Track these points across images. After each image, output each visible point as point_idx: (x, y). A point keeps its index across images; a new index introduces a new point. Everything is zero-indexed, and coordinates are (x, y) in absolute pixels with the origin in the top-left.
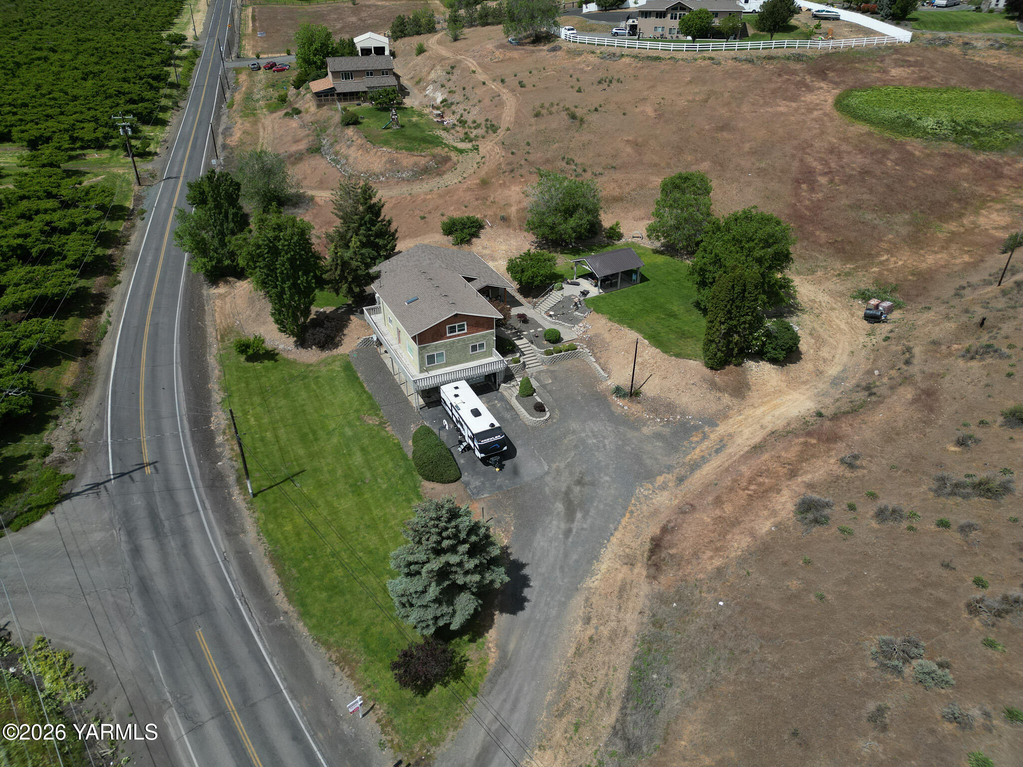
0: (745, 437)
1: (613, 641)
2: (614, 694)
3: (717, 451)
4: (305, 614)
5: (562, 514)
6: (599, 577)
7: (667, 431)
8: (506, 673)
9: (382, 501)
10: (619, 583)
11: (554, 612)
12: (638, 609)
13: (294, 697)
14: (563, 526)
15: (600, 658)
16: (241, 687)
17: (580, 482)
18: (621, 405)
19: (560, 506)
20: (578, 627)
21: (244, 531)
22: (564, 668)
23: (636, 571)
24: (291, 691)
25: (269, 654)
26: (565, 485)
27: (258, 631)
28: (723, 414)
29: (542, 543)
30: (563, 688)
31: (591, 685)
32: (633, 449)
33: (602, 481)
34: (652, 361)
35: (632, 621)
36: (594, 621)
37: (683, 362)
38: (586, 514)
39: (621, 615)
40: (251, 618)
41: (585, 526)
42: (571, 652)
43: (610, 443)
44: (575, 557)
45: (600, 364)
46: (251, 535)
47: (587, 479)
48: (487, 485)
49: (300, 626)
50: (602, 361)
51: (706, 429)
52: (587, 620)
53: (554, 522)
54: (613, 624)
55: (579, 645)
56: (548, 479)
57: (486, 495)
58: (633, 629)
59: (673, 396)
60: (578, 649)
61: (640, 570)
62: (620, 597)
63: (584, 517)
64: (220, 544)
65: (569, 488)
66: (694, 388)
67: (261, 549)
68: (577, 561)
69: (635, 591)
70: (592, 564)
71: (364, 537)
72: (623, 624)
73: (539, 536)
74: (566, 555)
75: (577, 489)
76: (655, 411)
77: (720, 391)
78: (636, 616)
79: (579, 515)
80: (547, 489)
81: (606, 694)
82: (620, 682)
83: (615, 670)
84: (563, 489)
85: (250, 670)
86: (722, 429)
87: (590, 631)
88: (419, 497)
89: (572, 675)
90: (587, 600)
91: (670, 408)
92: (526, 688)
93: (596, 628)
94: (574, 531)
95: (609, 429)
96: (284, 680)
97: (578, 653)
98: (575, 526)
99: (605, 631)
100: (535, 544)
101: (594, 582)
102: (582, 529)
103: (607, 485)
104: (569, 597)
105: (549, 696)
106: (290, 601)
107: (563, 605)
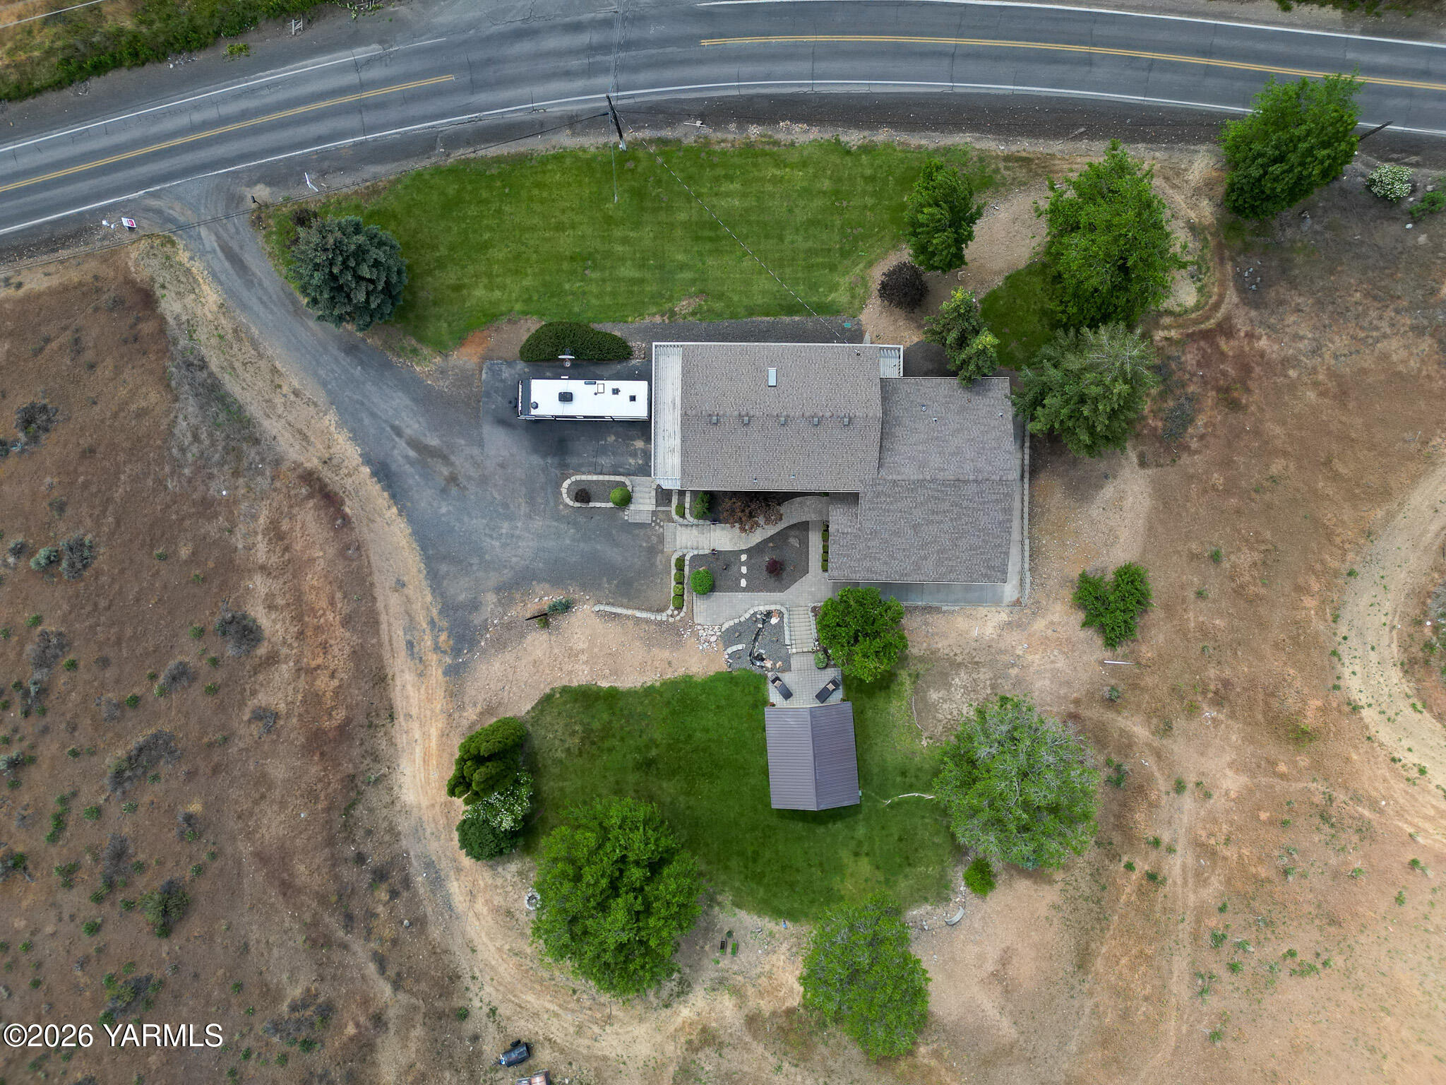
0: (409, 687)
1: (267, 401)
2: (227, 377)
3: (410, 645)
4: (438, 171)
5: (422, 438)
6: (332, 429)
7: (477, 619)
8: (291, 308)
9: (548, 278)
10: (312, 439)
11: (322, 372)
12: (279, 438)
13: (355, 144)
14: (408, 431)
15: (260, 384)
16: (380, 105)
17: (453, 479)
18: (545, 598)
19: (433, 441)
20: (296, 384)
21: (574, 134)
22: (269, 352)
23: (316, 461)
24: (361, 143)
25: (406, 132)
26: (457, 463)
27: (433, 127)
28: (455, 694)
29: (398, 401)
30: (255, 344)
31: (244, 364)
32: (471, 565)
33: (444, 504)
34: (569, 667)
35: (271, 426)
36: (292, 397)
37: (536, 697)
38: (411, 462)
39: (283, 421)
40: (451, 124)
41: (396, 452)
42: (278, 365)
43: (493, 547)
44: (366, 421)
45: (627, 617)
46: (566, 140)
47: (454, 491)
48: (501, 385)
49: (427, 163)
50: (630, 623)
51: (448, 660)
52: (296, 393)
53: (417, 426)
54: (280, 410)
55: (281, 375)
56: (476, 451)
57: (484, 376)
58: (266, 423)
59: (509, 656)
60: (278, 371)
61: (312, 463)
62: (300, 432)
63: (407, 457)
64: (556, 108)
65: (452, 464)
66: (500, 685)
67: (541, 147)
68: (361, 420)
69: (297, 447)
70: (350, 431)
71: (507, 246)
72: (275, 418)
73: (408, 402)
74: (373, 415)
75: (446, 471)
76: (509, 626)
77: (481, 713)
78: (274, 432)
79: (412, 453)
80: (463, 442)
81: (229, 370)
82: (232, 386)
83: (243, 388)
84: (453, 458)
85: (393, 114)
86: (436, 674)
87: (285, 389)
88: (525, 313)
89: (260, 356)
90: (315, 405)
91: (500, 644)
92: (270, 317)
93: (285, 396)
94: (397, 439)
95: (514, 559)
96: (375, 140)
97: (274, 370)
98: (401, 444)
99: (278, 400)
100: (400, 394)
101: (330, 420)
102: (394, 447)
103: (435, 504)
104: (329, 392)
105: (255, 331)
106: (460, 162)
107: (324, 384)
